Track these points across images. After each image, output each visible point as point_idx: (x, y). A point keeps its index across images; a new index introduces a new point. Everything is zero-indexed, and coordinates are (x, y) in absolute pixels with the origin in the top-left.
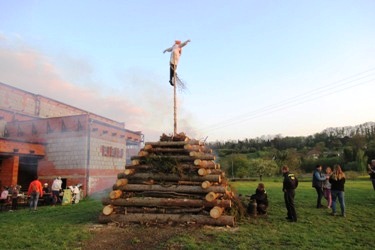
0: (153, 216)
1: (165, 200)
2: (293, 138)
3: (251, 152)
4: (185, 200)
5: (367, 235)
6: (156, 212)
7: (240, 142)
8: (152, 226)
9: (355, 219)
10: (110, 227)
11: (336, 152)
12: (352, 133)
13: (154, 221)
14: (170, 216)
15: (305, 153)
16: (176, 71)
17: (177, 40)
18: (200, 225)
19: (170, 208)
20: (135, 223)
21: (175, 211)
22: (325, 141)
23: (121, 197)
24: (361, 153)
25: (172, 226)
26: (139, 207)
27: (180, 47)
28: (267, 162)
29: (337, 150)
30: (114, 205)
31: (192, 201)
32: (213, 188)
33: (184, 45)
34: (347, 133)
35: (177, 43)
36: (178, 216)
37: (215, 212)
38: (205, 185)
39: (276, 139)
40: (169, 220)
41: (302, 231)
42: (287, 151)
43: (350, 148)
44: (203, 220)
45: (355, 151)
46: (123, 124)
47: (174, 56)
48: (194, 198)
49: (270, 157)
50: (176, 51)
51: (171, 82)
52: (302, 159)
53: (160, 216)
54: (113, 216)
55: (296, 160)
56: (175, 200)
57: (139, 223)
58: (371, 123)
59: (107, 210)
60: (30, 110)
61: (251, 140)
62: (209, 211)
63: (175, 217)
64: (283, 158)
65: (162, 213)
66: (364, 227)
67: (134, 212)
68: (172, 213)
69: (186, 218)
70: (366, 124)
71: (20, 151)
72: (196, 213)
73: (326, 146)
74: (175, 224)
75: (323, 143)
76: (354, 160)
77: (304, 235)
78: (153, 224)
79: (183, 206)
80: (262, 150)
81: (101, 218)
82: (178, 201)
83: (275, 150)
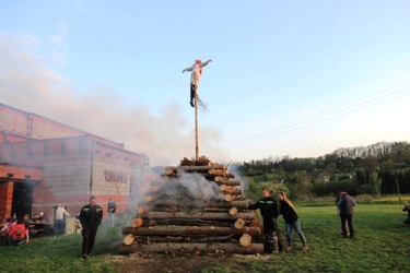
0: (179, 246)
1: (191, 228)
2: (302, 159)
3: (258, 174)
4: (212, 228)
5: (401, 260)
6: (182, 241)
7: (245, 164)
8: (178, 255)
9: (384, 244)
10: (133, 257)
11: (348, 175)
12: (364, 154)
13: (179, 250)
14: (197, 244)
15: (316, 175)
16: (197, 92)
17: (198, 59)
18: (230, 254)
19: (196, 237)
20: (159, 253)
21: (202, 240)
22: (335, 162)
23: (143, 226)
24: (375, 175)
25: (200, 255)
26: (162, 237)
27: (201, 67)
28: (277, 186)
29: (349, 172)
30: (134, 234)
31: (219, 228)
32: (241, 214)
33: (205, 64)
34: (359, 154)
35: (198, 62)
36: (205, 245)
37: (245, 240)
38: (233, 211)
39: (284, 160)
40: (196, 249)
41: (334, 257)
42: (297, 173)
43: (362, 170)
44: (231, 249)
45: (368, 173)
46: (122, 145)
47: (194, 76)
48: (220, 225)
49: (279, 180)
50: (197, 71)
51: (191, 103)
52: (312, 181)
53: (185, 245)
54: (135, 246)
55: (307, 183)
56: (202, 228)
57: (163, 253)
58: (383, 143)
59: (129, 240)
60: (22, 129)
61: (258, 162)
62: (238, 239)
63: (202, 246)
64: (293, 181)
65: (187, 242)
66: (395, 252)
67: (157, 242)
68: (199, 242)
69: (213, 247)
70: (378, 144)
71: (15, 177)
72: (224, 241)
73: (338, 168)
74: (203, 253)
75: (334, 164)
76: (368, 182)
77: (339, 261)
78: (180, 253)
79: (209, 234)
80: (270, 172)
81: (121, 249)
82: (205, 228)
83: (284, 172)
